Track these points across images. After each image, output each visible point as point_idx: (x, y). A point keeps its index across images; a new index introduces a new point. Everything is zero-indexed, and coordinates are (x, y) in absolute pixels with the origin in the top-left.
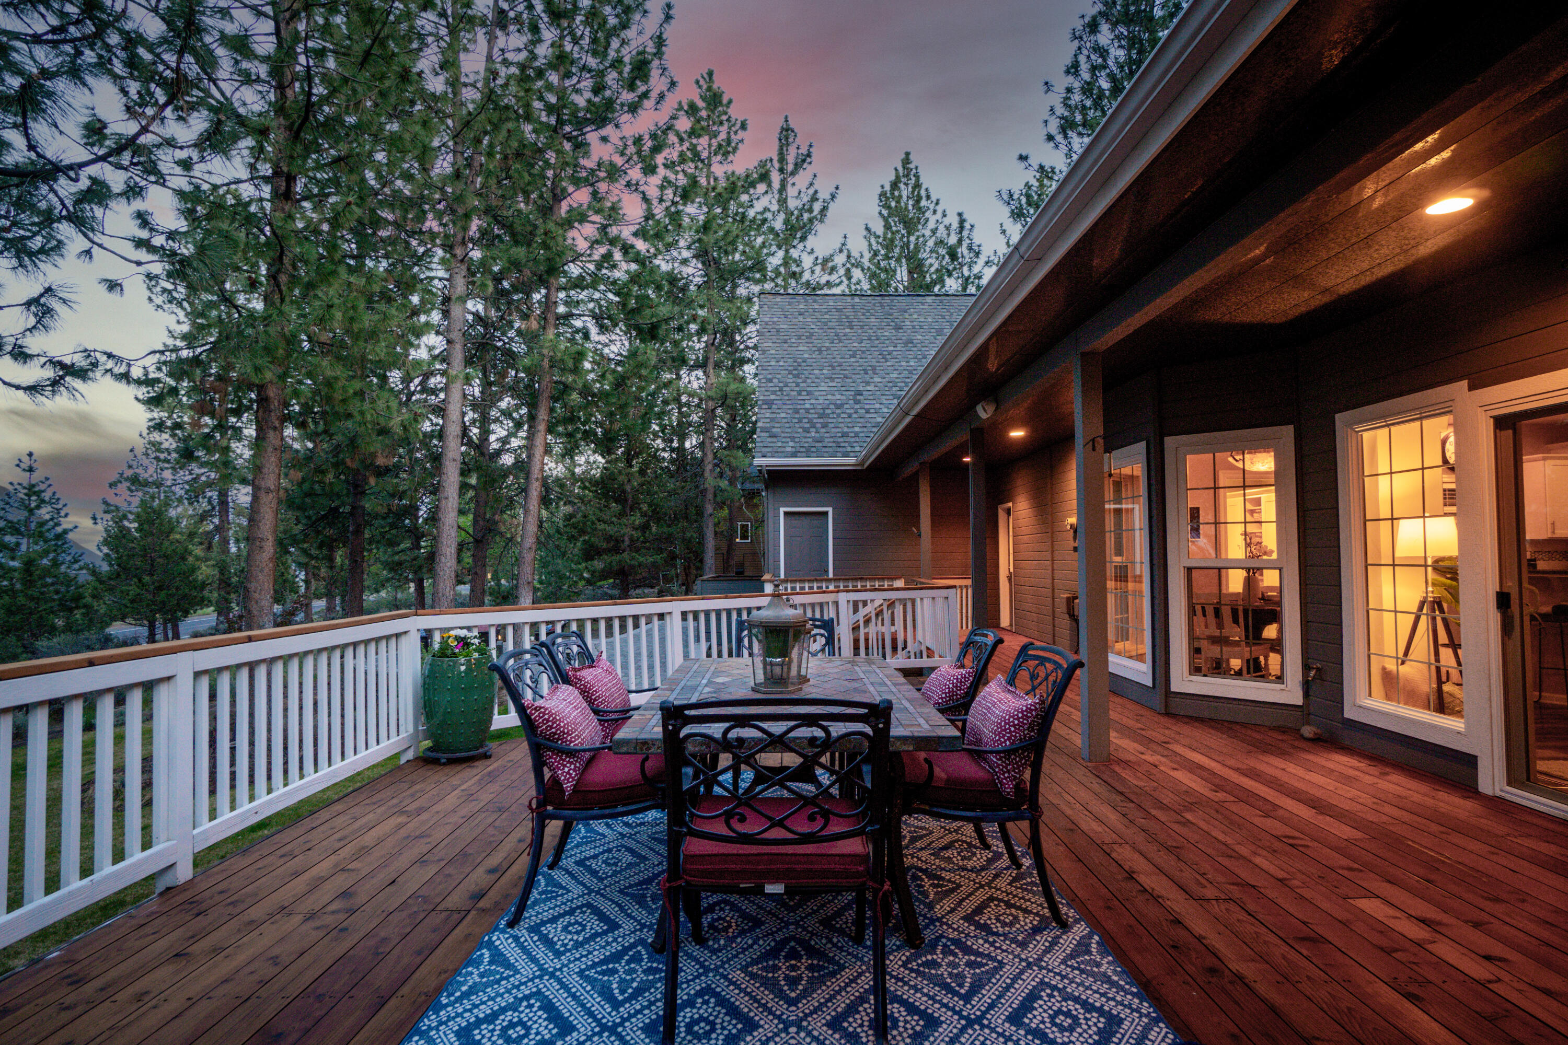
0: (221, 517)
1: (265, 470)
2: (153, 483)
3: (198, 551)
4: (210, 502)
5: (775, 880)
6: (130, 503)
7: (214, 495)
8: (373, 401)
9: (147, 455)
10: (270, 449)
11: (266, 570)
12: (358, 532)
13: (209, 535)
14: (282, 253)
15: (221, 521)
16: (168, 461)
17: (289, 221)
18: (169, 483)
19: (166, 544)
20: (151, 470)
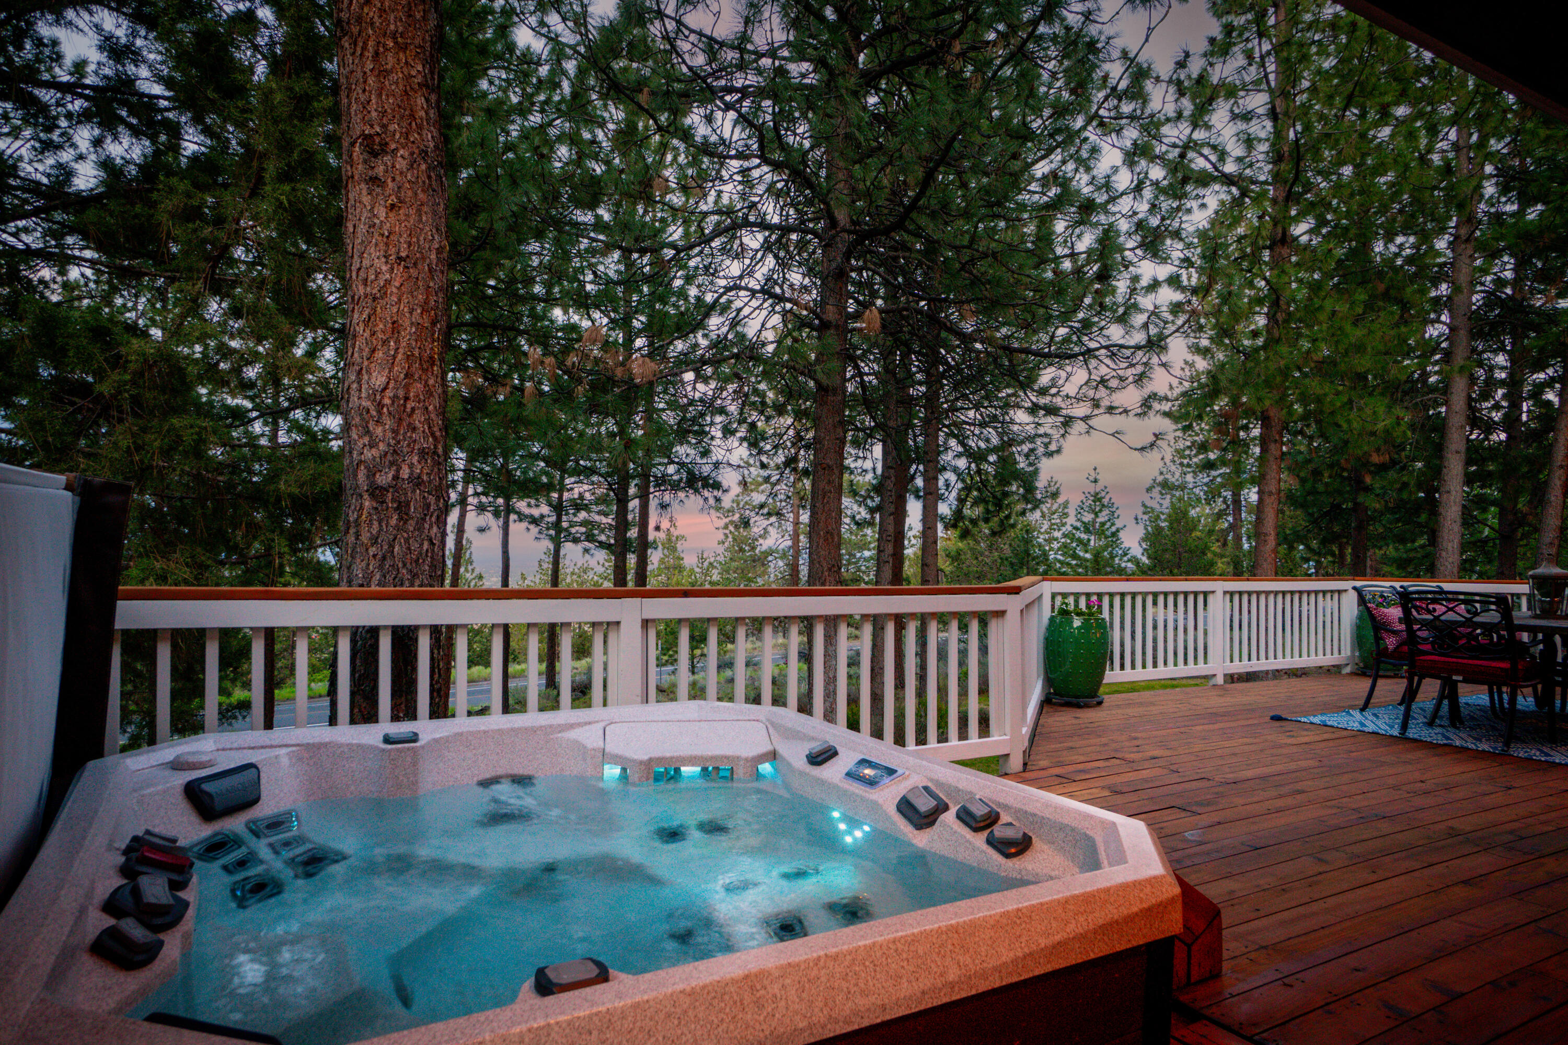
0: (1234, 515)
1: (1268, 477)
2: (1179, 486)
3: (1216, 547)
4: (1225, 502)
5: (1458, 674)
6: (1161, 505)
7: (1228, 494)
8: (1360, 409)
9: (1174, 461)
10: (1272, 459)
11: (1269, 560)
12: (1361, 527)
13: (1225, 532)
14: (1278, 299)
15: (1235, 519)
16: (1189, 466)
17: (1283, 276)
18: (1191, 486)
19: (1190, 541)
20: (1177, 475)
